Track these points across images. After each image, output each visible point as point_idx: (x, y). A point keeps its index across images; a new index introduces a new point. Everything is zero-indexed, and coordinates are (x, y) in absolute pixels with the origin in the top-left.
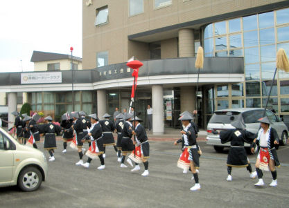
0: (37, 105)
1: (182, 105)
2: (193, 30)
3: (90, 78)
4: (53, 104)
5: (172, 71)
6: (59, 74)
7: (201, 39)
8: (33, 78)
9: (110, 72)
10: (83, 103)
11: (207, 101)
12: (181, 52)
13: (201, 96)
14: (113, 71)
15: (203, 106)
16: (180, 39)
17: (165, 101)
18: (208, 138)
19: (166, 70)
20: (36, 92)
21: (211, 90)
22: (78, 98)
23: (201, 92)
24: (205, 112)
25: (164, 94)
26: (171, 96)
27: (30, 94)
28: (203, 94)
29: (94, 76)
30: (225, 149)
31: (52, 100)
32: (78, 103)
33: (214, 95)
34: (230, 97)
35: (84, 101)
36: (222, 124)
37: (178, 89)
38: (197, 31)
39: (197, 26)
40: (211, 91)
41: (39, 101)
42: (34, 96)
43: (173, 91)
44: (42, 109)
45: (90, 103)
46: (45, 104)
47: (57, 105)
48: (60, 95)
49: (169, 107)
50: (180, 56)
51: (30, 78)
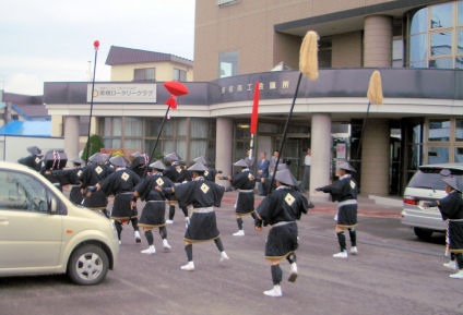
0: (112, 138)
1: (364, 152)
2: (391, 18)
3: (206, 98)
4: (140, 139)
5: (350, 90)
6: (153, 88)
7: (405, 35)
8: (108, 93)
9: (240, 88)
10: (191, 140)
11: (410, 147)
12: (366, 58)
13: (399, 136)
14: (245, 87)
15: (402, 156)
16: (366, 34)
17: (335, 142)
18: (404, 213)
19: (338, 89)
20: (112, 117)
21: (419, 127)
22: (183, 130)
23: (399, 130)
24: (405, 166)
25: (334, 130)
26: (346, 135)
27: (101, 120)
28: (403, 134)
29: (213, 94)
30: (434, 234)
31: (139, 131)
32: (183, 138)
33: (424, 136)
34: (452, 140)
35: (194, 135)
36: (431, 191)
37: (359, 123)
38: (398, 19)
39: (399, 12)
40: (417, 130)
41: (117, 133)
42: (107, 123)
43: (350, 126)
44: (122, 146)
45: (204, 140)
46: (126, 139)
47: (147, 141)
48: (153, 124)
49: (342, 154)
50: (365, 65)
51: (102, 93)
